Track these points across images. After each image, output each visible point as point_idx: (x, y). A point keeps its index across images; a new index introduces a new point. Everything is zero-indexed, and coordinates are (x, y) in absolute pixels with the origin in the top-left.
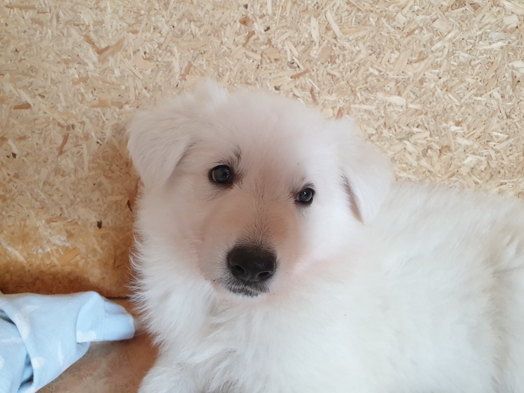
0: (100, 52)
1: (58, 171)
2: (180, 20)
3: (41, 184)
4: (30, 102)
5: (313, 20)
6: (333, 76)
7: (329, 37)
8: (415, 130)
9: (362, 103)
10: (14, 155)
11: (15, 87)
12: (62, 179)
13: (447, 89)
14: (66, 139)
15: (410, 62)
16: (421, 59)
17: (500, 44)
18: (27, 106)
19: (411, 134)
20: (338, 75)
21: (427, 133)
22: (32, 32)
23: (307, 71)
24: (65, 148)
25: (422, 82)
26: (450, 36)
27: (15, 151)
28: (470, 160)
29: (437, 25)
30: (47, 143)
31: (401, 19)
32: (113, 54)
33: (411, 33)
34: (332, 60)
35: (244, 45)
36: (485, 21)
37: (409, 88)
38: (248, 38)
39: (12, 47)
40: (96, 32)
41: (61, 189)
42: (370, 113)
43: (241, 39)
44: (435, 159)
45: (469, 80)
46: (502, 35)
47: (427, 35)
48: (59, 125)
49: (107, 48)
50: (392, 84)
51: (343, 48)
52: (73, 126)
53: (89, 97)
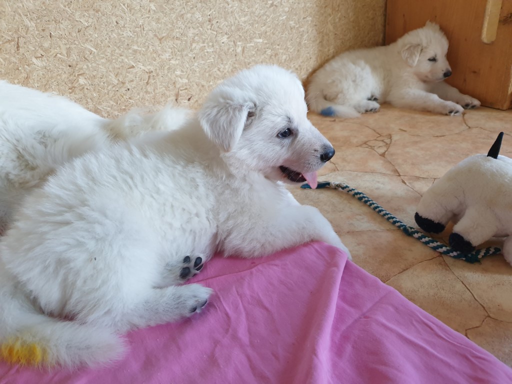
0: (160, 40)
1: (147, 92)
2: (188, 23)
3: (140, 100)
4: (134, 65)
5: (231, 17)
6: (240, 36)
7: (237, 22)
8: (267, 50)
9: (250, 43)
10: (129, 89)
11: (128, 60)
12: (149, 95)
13: (274, 34)
14: (149, 77)
15: (262, 27)
16: (265, 25)
17: (285, 17)
18: (133, 67)
19: (266, 51)
20: (241, 35)
21: (270, 50)
22: (134, 36)
23: (232, 35)
24: (149, 82)
25: (266, 33)
26: (271, 16)
27: (129, 87)
28: (284, 57)
29: (267, 13)
30: (142, 81)
31: (257, 13)
32: (165, 40)
33: (260, 17)
34: (239, 30)
35: (210, 29)
36: (280, 10)
37: (263, 35)
38: (211, 26)
39: (126, 44)
40: (158, 32)
41: (149, 99)
42: (253, 46)
43: (209, 27)
44: (274, 59)
45: (279, 30)
46: (285, 14)
47: (265, 17)
48: (147, 72)
49: (163, 37)
50: (258, 35)
51: (241, 25)
52: (152, 72)
53: (157, 58)
